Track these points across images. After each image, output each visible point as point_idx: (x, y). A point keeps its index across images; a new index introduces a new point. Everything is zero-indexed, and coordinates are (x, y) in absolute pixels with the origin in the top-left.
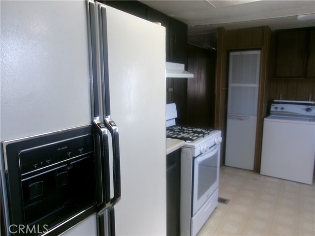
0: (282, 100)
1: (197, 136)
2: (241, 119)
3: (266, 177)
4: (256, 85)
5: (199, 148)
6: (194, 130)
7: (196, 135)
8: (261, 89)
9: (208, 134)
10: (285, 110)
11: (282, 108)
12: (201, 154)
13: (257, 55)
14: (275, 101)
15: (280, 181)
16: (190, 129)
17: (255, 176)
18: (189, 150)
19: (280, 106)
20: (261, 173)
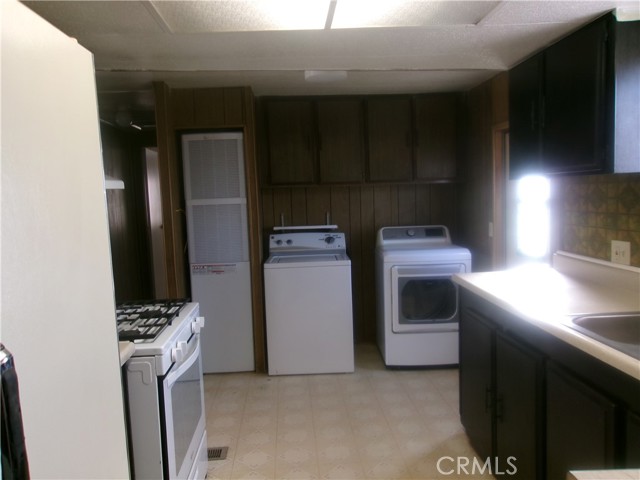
0: (285, 226)
1: (155, 325)
2: (218, 272)
3: (281, 378)
4: (242, 201)
5: (168, 353)
6: (139, 310)
7: (152, 321)
8: (251, 207)
9: (177, 314)
10: (294, 244)
11: (289, 242)
12: (173, 364)
13: (236, 140)
14: (275, 228)
15: (306, 378)
16: (129, 311)
17: (261, 380)
18: (146, 361)
19: (284, 237)
20: (270, 373)
